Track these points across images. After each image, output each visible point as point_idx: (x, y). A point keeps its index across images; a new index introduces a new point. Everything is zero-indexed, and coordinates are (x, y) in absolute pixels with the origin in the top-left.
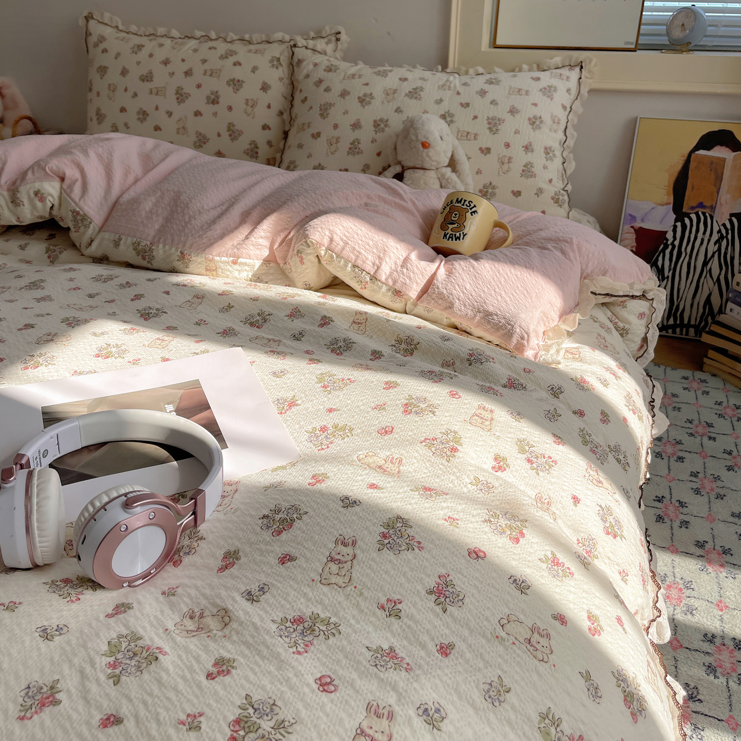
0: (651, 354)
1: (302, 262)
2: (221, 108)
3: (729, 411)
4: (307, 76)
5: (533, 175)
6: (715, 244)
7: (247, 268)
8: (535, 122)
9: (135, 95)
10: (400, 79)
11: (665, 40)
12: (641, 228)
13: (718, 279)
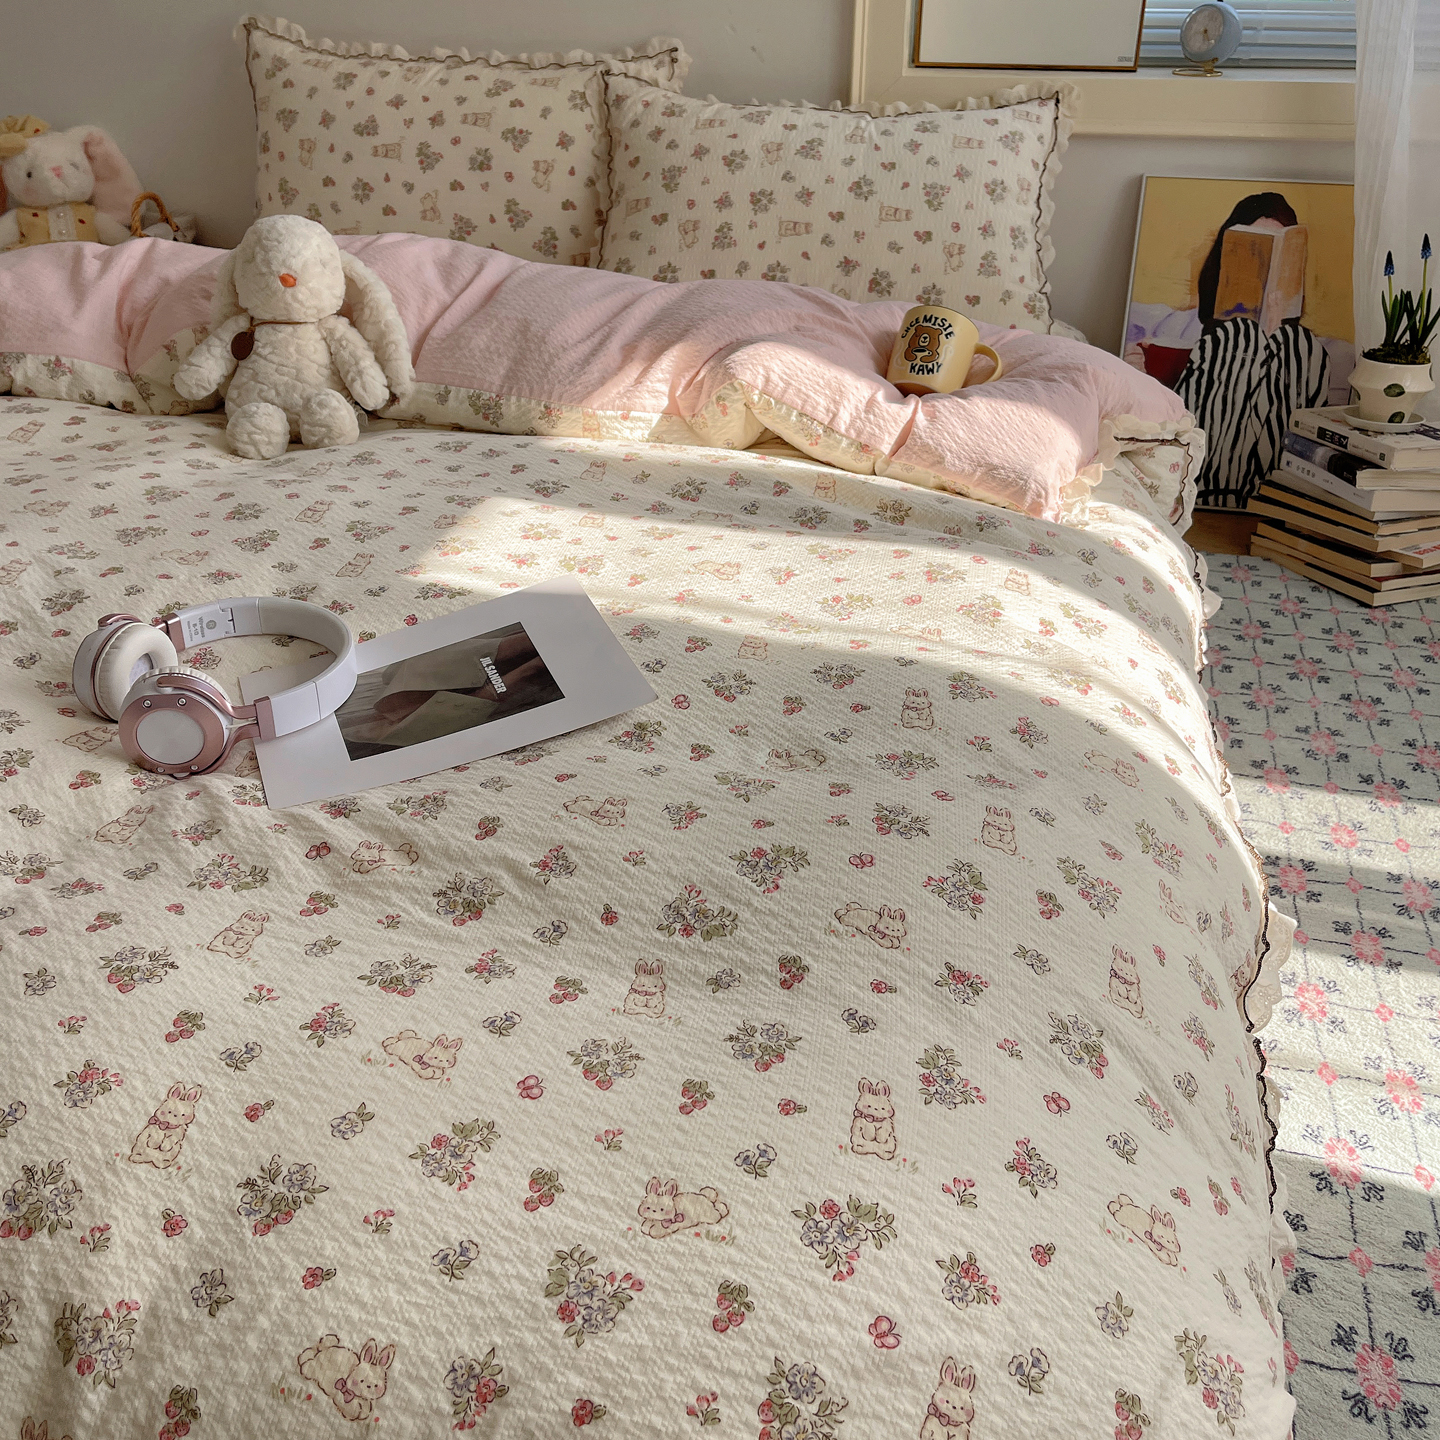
0: (1188, 521)
1: (724, 413)
2: (495, 176)
3: (1290, 606)
4: (635, 124)
5: (997, 272)
6: (1262, 366)
7: (641, 424)
8: (995, 190)
9: (349, 157)
10: (785, 126)
11: (1177, 52)
12: (1152, 345)
13: (1268, 420)
